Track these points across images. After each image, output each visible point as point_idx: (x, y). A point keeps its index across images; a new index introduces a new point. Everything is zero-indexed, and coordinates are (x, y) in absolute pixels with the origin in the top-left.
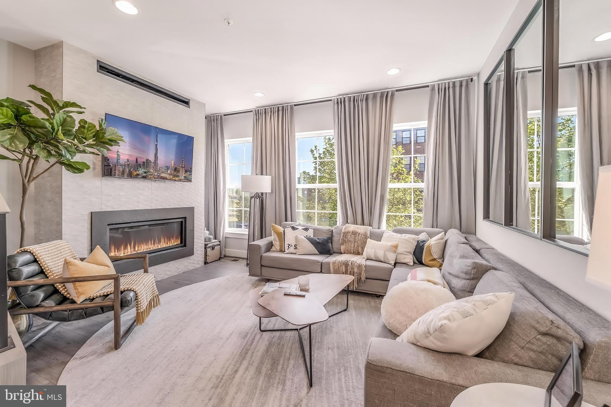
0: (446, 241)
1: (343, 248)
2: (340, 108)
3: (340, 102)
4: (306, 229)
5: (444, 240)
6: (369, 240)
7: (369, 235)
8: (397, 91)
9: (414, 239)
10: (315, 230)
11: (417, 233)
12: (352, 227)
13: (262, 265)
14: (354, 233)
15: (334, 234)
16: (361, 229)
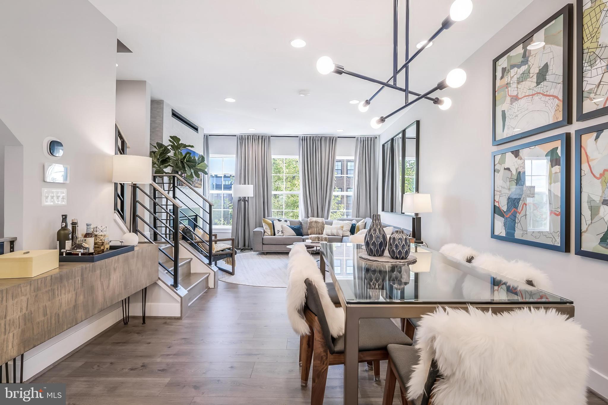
0: (366, 223)
1: (309, 232)
2: (303, 143)
3: (304, 139)
4: (286, 221)
5: (364, 223)
6: (326, 226)
7: (325, 223)
8: (338, 137)
9: (350, 223)
10: (291, 222)
11: (351, 220)
12: (314, 219)
13: (263, 244)
14: (316, 222)
15: (302, 223)
16: (320, 220)
